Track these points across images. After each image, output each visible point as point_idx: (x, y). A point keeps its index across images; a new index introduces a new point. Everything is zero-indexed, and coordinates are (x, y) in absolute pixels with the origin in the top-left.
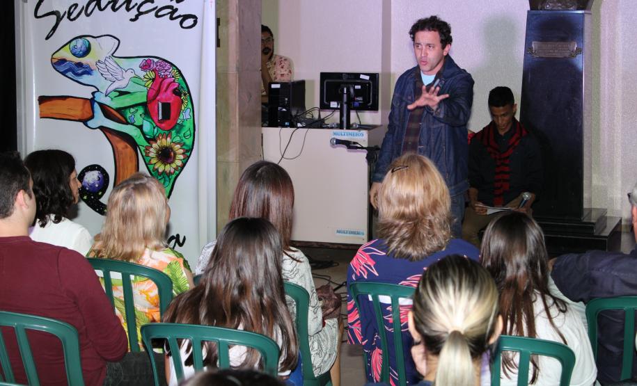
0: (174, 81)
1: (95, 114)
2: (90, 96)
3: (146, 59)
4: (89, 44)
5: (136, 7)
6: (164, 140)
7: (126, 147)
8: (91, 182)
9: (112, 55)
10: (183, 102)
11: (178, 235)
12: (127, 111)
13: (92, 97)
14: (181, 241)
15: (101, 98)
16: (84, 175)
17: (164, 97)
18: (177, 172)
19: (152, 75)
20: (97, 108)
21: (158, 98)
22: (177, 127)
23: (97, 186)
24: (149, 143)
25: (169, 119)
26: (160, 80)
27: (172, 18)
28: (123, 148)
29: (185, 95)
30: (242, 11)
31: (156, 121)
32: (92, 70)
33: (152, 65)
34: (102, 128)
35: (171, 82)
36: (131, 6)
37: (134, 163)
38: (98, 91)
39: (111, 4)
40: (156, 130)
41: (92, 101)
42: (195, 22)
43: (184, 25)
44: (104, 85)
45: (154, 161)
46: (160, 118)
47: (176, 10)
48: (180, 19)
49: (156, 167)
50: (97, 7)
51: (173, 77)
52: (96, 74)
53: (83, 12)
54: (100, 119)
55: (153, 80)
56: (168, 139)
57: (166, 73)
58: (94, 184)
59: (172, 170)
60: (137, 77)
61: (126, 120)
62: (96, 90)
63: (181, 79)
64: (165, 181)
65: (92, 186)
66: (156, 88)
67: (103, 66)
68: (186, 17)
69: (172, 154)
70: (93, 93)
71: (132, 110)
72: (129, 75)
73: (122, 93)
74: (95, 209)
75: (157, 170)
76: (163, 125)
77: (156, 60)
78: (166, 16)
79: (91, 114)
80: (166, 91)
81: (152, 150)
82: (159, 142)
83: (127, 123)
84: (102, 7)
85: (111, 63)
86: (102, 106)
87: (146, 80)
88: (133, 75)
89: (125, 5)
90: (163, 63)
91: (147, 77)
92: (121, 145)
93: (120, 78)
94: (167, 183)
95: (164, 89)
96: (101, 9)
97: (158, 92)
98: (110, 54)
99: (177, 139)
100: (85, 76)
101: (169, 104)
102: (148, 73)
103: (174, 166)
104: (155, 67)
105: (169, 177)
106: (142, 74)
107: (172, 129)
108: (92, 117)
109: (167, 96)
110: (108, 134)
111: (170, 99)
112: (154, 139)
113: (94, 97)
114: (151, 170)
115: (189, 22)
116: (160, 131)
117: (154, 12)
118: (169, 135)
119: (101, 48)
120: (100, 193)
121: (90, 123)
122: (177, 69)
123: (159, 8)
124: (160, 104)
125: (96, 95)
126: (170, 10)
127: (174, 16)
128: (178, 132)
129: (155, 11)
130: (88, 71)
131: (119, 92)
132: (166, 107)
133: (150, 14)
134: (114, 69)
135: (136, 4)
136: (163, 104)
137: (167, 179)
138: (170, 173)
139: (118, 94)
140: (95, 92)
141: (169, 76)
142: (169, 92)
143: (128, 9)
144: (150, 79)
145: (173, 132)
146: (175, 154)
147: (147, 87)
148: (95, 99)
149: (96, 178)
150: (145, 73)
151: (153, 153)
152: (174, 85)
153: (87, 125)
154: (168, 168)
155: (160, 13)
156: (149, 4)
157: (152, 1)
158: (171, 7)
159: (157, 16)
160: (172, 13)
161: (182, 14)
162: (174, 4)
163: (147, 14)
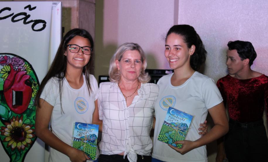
0: (26, 74)
3: (4, 55)
6: (17, 122)
10: (33, 91)
17: (17, 86)
18: (27, 148)
19: (8, 69)
21: (13, 87)
22: (28, 111)
24: (4, 124)
25: (21, 105)
26: (15, 73)
27: (25, 23)
29: (35, 85)
30: (81, 22)
31: (11, 106)
33: (8, 61)
35: (24, 75)
40: (10, 113)
42: (44, 26)
43: (35, 28)
45: (8, 139)
46: (14, 103)
47: (29, 16)
48: (32, 23)
49: (10, 144)
51: (25, 70)
55: (9, 73)
56: (20, 121)
57: (20, 67)
59: (23, 147)
63: (32, 72)
64: (17, 156)
66: (11, 79)
68: (37, 22)
69: (23, 133)
75: (11, 146)
76: (16, 109)
77: (11, 57)
78: (20, 21)
80: (19, 82)
81: (6, 130)
82: (12, 123)
87: (2, 72)
90: (18, 59)
91: (3, 70)
94: (18, 158)
95: (18, 79)
97: (13, 83)
99: (28, 121)
101: (22, 92)
102: (5, 67)
103: (24, 143)
104: (10, 62)
105: (20, 152)
107: (24, 113)
109: (20, 86)
111: (23, 88)
112: (8, 121)
114: (6, 146)
115: (40, 26)
116: (14, 114)
117: (11, 18)
118: (21, 118)
122: (29, 64)
123: (14, 14)
124: (14, 92)
126: (23, 16)
127: (27, 21)
128: (28, 116)
129: (12, 17)
132: (19, 95)
133: (7, 19)
137: (19, 154)
138: (21, 149)
141: (22, 70)
142: (22, 83)
144: (7, 72)
145: (25, 115)
146: (26, 133)
147: (4, 78)
150: (2, 67)
151: (7, 132)
152: (26, 77)
154: (19, 145)
155: (16, 19)
156: (7, 11)
157: (9, 9)
158: (25, 14)
159: (13, 20)
160: (25, 19)
161: (33, 20)
162: (27, 11)
163: (4, 20)
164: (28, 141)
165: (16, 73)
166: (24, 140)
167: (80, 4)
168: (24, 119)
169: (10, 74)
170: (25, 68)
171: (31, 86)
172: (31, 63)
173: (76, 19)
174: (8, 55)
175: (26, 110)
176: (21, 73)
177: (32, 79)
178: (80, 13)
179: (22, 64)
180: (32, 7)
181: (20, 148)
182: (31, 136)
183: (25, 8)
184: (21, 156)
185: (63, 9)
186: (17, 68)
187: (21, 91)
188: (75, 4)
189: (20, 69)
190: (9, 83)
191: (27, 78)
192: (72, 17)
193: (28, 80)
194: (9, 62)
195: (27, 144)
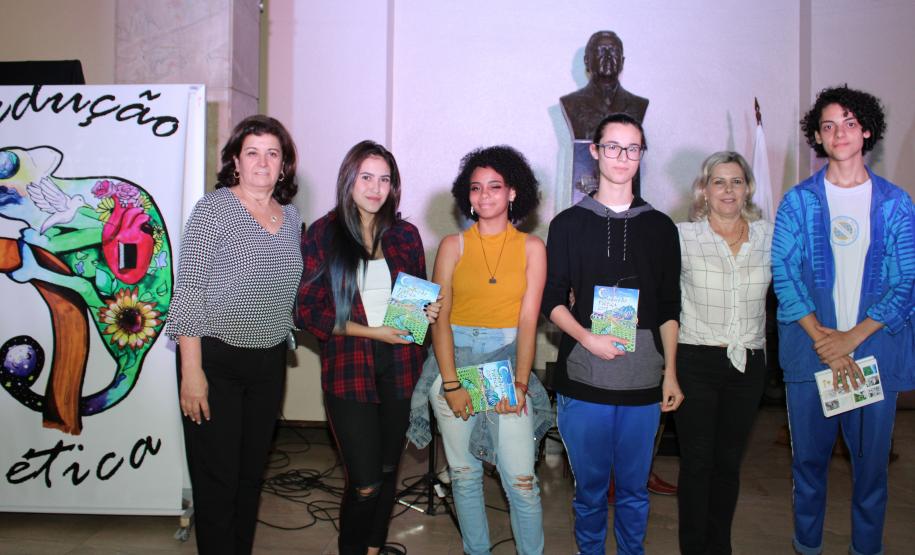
0: (143, 213)
1: (25, 262)
2: (17, 236)
3: (102, 180)
4: (18, 160)
5: (89, 106)
6: (127, 298)
7: (71, 309)
8: (18, 361)
9: (51, 175)
10: (155, 243)
11: (149, 439)
12: (73, 256)
13: (20, 236)
14: (154, 446)
15: (33, 238)
16: (7, 351)
17: (127, 235)
18: (147, 345)
19: (111, 204)
20: (27, 252)
21: (119, 237)
22: (147, 279)
23: (26, 367)
24: (105, 303)
25: (135, 267)
26: (123, 211)
27: (140, 122)
28: (66, 311)
29: (159, 232)
31: (116, 270)
32: (20, 197)
33: (110, 190)
34: (34, 282)
35: (138, 214)
36: (81, 105)
37: (83, 333)
38: (29, 227)
39: (52, 102)
40: (115, 283)
41: (20, 242)
42: (175, 127)
43: (158, 131)
44: (39, 219)
45: (112, 329)
46: (122, 265)
47: (148, 110)
48: (153, 123)
49: (116, 338)
50: (30, 106)
51: (141, 206)
52: (27, 202)
53: (10, 113)
54: (32, 268)
55: (112, 210)
56: (134, 297)
57: (132, 201)
58: (21, 365)
59: (140, 343)
60: (87, 206)
61: (70, 268)
62: (27, 226)
63: (153, 208)
64: (129, 358)
65: (19, 367)
66: (116, 223)
67: (38, 191)
68: (161, 120)
69: (140, 318)
70: (22, 231)
71: (80, 255)
72: (77, 204)
73: (65, 231)
74: (23, 402)
75: (117, 342)
76: (126, 276)
77: (116, 182)
78: (131, 119)
79: (19, 261)
80: (130, 226)
81: (109, 312)
82: (119, 301)
83: (72, 274)
84: (39, 105)
85: (50, 187)
86: (35, 249)
87: (100, 210)
88: (82, 204)
89: (72, 103)
90: (127, 186)
91: (102, 206)
92: (63, 306)
93: (62, 208)
94: (132, 361)
95: (128, 223)
96: (36, 109)
97: (119, 229)
98: (48, 174)
99: (147, 297)
100: (10, 206)
101: (134, 246)
102: (104, 201)
103: (142, 336)
104: (114, 191)
105: (134, 352)
106: (95, 202)
107: (140, 281)
108: (20, 266)
109: (133, 234)
110: (43, 290)
111: (137, 238)
112: (112, 298)
113: (23, 236)
114: (108, 341)
115: (167, 127)
116: (122, 285)
117: (114, 113)
118: (135, 291)
119: (35, 165)
120: (31, 378)
121: (16, 275)
122: (148, 194)
123: (121, 107)
124: (122, 246)
125: (26, 233)
126: (138, 111)
127: (145, 118)
128: (148, 287)
129: (117, 111)
130: (15, 199)
131: (61, 228)
132: (131, 250)
133: (109, 115)
134: (54, 194)
135: (89, 102)
136: (125, 245)
137: (132, 355)
138: (136, 348)
139: (58, 231)
140: (25, 229)
141: (135, 205)
142: (136, 228)
143: (76, 109)
144: (107, 210)
145: (141, 286)
146: (144, 319)
147: (102, 220)
148: (25, 239)
149: (25, 356)
150: (100, 201)
151: (111, 317)
152: (143, 218)
153: (11, 278)
154: (134, 339)
155: (123, 115)
156: (108, 101)
157: (112, 98)
158: (140, 106)
159: (119, 118)
160: (141, 115)
161: (156, 116)
162: (144, 101)
163: (103, 117)
164: (149, 331)
165: (125, 212)
166: (140, 331)
167: (233, 97)
168: (140, 293)
169: (114, 213)
170: (141, 202)
171: (152, 235)
172: (151, 194)
173: (226, 121)
174: (109, 180)
175: (144, 277)
176: (133, 212)
177: (154, 221)
178: (233, 112)
179: (136, 194)
180: (153, 94)
181: (133, 345)
182: (154, 323)
183: (141, 96)
184: (136, 359)
185: (208, 105)
186: (126, 202)
187: (135, 242)
188: (225, 96)
189: (132, 204)
190: (113, 229)
191: (145, 221)
192: (220, 119)
193: (146, 223)
194: (112, 191)
195: (147, 337)
